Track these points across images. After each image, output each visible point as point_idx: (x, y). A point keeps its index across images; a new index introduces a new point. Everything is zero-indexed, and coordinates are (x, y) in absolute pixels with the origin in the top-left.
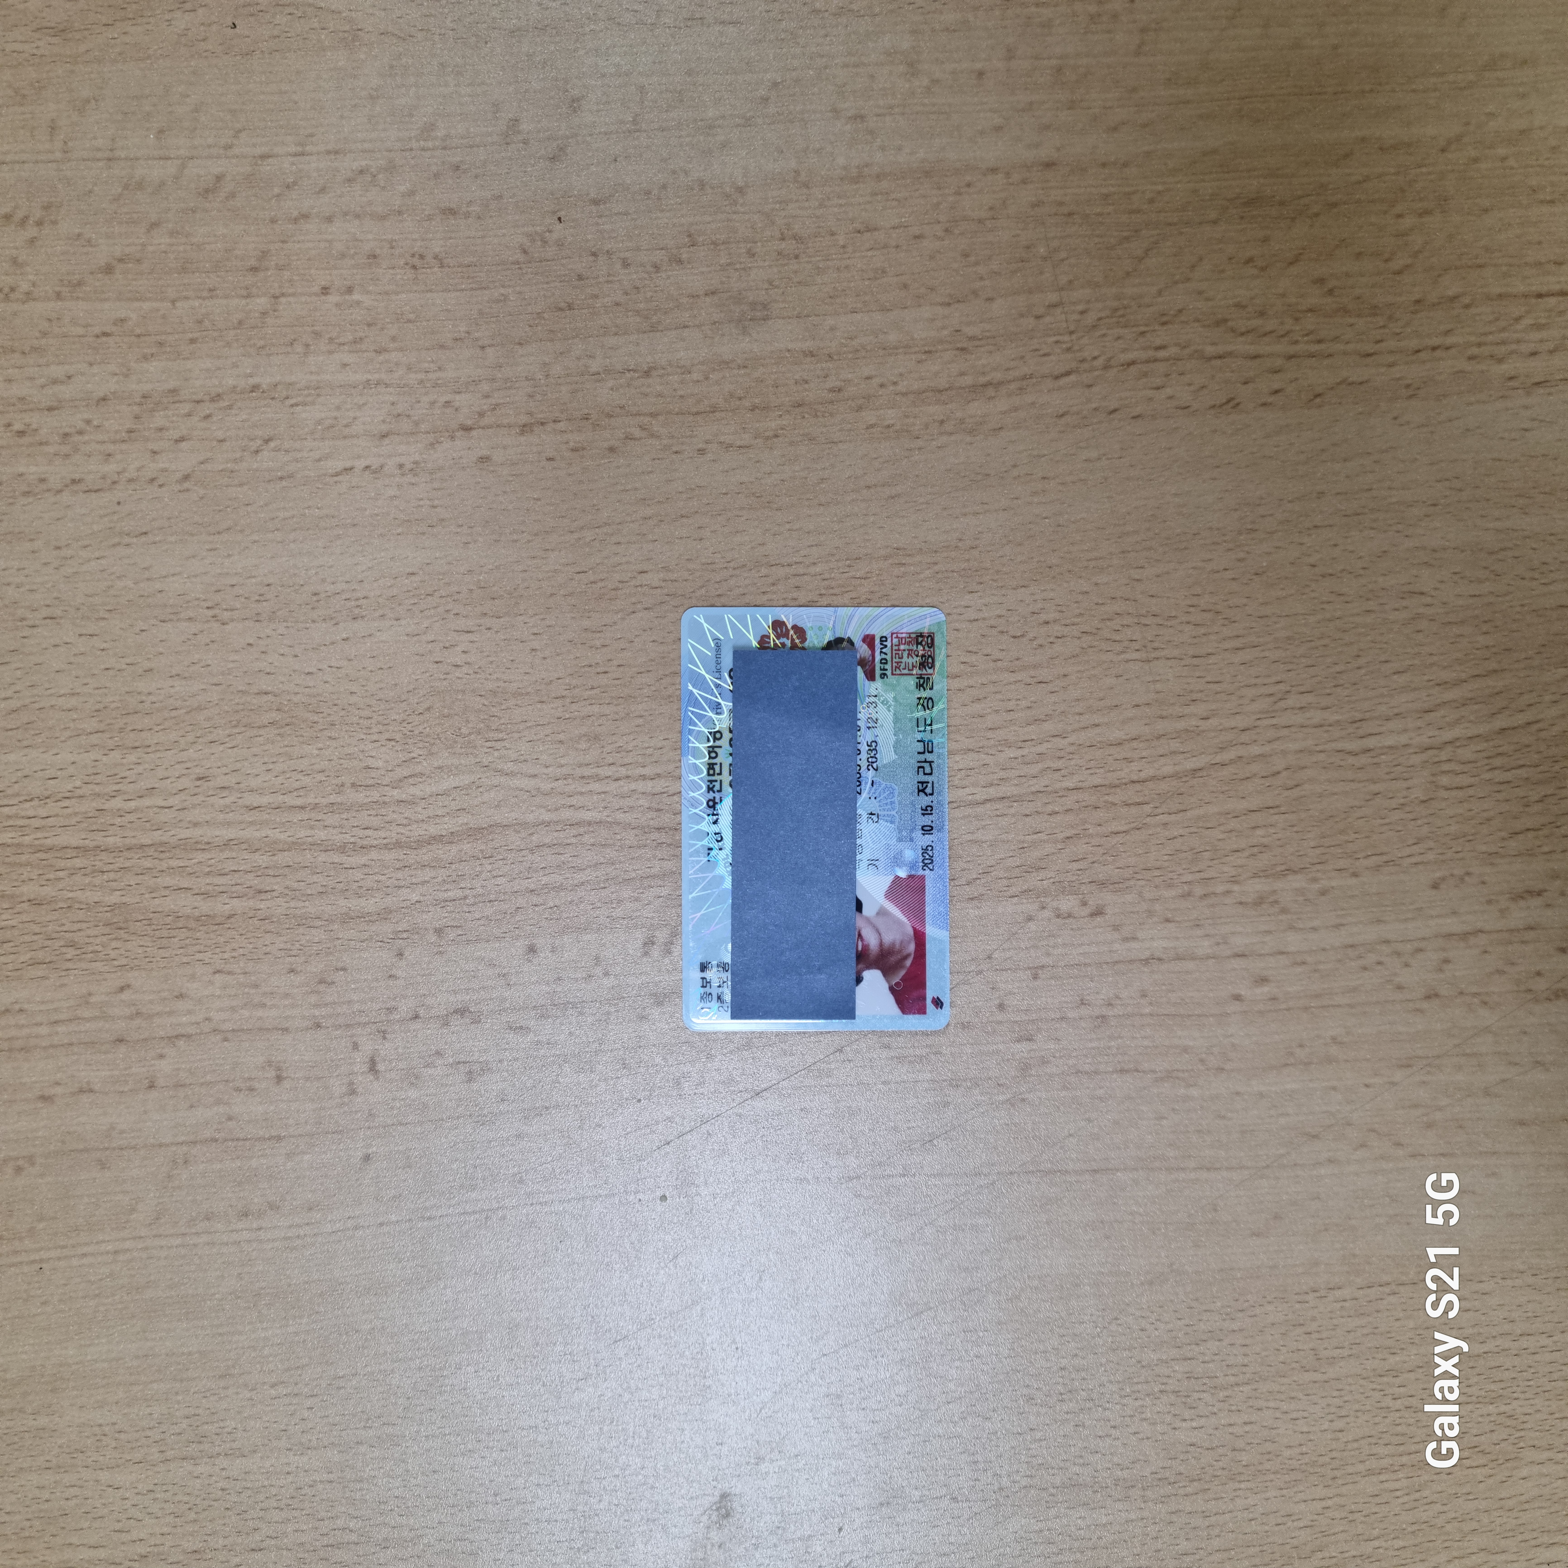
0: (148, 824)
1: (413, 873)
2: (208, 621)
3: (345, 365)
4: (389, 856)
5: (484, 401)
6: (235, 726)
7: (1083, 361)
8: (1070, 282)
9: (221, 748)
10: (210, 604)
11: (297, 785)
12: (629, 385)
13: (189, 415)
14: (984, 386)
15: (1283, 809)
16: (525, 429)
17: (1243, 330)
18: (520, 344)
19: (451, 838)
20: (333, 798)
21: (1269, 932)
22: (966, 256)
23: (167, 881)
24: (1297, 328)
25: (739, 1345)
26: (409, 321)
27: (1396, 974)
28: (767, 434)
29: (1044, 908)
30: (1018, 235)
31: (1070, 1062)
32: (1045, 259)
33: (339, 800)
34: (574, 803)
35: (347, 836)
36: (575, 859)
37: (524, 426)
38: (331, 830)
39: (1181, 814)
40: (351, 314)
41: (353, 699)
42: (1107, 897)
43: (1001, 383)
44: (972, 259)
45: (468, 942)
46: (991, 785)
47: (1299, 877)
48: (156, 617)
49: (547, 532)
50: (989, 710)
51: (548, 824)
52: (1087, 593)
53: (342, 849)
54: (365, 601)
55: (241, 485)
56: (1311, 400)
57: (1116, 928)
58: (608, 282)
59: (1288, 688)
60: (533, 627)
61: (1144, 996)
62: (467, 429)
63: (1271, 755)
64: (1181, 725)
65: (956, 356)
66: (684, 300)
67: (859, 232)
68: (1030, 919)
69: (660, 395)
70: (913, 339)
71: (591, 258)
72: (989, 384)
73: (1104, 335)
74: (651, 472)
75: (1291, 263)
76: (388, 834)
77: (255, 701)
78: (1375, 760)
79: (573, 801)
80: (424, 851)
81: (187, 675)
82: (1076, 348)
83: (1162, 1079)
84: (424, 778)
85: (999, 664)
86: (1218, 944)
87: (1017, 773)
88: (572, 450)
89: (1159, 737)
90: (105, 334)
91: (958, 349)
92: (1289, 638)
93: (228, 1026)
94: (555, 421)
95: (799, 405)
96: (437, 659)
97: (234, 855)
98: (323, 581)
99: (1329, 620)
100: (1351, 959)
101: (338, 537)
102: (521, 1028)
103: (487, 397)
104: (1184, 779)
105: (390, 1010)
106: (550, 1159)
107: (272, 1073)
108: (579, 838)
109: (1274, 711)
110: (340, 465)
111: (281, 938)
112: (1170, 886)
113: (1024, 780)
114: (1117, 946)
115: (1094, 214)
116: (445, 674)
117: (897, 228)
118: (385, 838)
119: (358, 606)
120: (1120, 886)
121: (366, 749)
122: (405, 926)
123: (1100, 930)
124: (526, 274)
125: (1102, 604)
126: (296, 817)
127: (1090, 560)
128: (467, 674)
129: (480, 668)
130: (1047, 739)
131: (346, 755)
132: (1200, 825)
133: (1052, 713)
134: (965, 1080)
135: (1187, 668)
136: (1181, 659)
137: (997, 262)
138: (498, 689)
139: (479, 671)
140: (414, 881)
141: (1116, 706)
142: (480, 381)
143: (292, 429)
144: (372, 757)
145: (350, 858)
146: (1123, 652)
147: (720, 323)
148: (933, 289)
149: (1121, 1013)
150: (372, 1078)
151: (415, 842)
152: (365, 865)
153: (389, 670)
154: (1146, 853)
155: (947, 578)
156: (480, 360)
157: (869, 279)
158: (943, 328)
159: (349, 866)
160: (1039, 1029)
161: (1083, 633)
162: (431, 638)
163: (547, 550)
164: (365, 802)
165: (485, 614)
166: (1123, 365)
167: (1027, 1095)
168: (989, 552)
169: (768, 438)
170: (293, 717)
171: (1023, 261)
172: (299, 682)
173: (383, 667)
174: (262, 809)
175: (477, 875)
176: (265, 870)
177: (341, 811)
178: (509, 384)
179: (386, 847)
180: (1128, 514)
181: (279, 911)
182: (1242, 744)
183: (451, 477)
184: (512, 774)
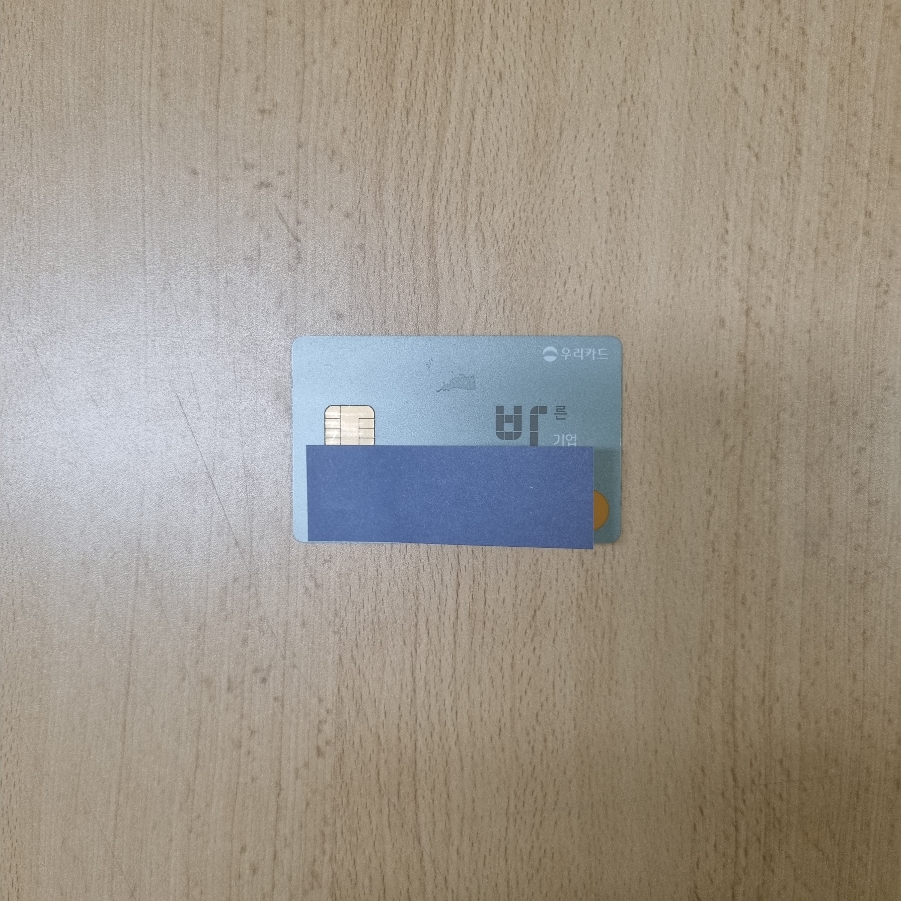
0: (470, 31)
1: (409, 233)
2: (622, 94)
3: (809, 223)
4: (424, 215)
5: (768, 328)
6: (538, 107)
7: (743, 792)
8: (806, 790)
9: (522, 94)
10: (635, 98)
11: (487, 150)
12: (766, 441)
13: (784, 98)
14: (733, 714)
16: (742, 358)
18: (809, 361)
19: (432, 265)
20: (473, 176)
21: (290, 880)
22: (836, 712)
23: (425, 41)
25: (22, 441)
26: (837, 277)
28: (716, 543)
29: (328, 712)
30: (846, 754)
31: (209, 719)
32: (826, 772)
33: (472, 181)
35: (444, 184)
38: (450, 172)
39: (387, 824)
40: (848, 233)
41: (548, 201)
42: (330, 760)
43: (733, 727)
44: (832, 717)
45: (351, 269)
46: (426, 684)
48: (630, 55)
49: (660, 364)
50: (483, 689)
52: (565, 773)
53: (434, 180)
54: (624, 218)
55: (725, 132)
57: (306, 765)
58: (849, 434)
61: (253, 780)
62: (747, 313)
63: (424, 898)
64: (455, 832)
65: (759, 695)
66: (828, 492)
67: (864, 632)
68: (320, 701)
69: (756, 465)
70: (776, 664)
71: (869, 424)
72: (734, 718)
73: (761, 811)
74: (697, 451)
76: (442, 216)
77: (555, 125)
80: (426, 243)
81: (582, 73)
82: (754, 788)
83: (188, 785)
84: (481, 249)
85: (518, 701)
86: (286, 840)
87: (433, 704)
88: (722, 393)
89: (448, 815)
90: (854, 40)
91: (764, 698)
93: (307, 77)
94: (745, 381)
95: (735, 571)
96: (572, 268)
97: (439, 95)
98: (643, 188)
101: (675, 203)
102: (281, 302)
103: (771, 331)
104: (414, 830)
105: (306, 202)
106: (179, 313)
107: (267, 108)
110: (731, 210)
111: (370, 125)
112: (334, 809)
113: (427, 708)
114: (292, 763)
115: (856, 814)
116: (560, 274)
117: (864, 662)
118: (438, 213)
119: (620, 212)
120: (338, 771)
121: (509, 206)
122: (370, 220)
123: (306, 752)
124: (863, 372)
125: (554, 784)
126: (463, 147)
127: (589, 779)
128: (558, 291)
129: (561, 301)
130: (456, 730)
131: (506, 191)
132: (378, 838)
133: (476, 736)
134: (204, 636)
135: (498, 842)
136: (505, 838)
137: (827, 736)
138: (543, 313)
139: (559, 300)
140: (403, 232)
141: (475, 785)
142: (784, 327)
143: (764, 177)
144: (502, 210)
145: (426, 185)
146: (516, 795)
147: (806, 517)
148: (813, 684)
149: (241, 760)
150: (256, 183)
151: (433, 236)
152: (419, 196)
153: (568, 231)
154: (361, 794)
155: (589, 669)
156: (800, 328)
157: (826, 636)
158: (782, 688)
159: (420, 183)
160: (236, 697)
161: (534, 767)
162: (588, 266)
163: (647, 363)
164: (468, 201)
165: (603, 310)
166: (736, 822)
167: (187, 682)
168: (605, 703)
169: (713, 544)
170: (540, 153)
171: (826, 755)
172: (566, 160)
173: (571, 226)
174: (472, 121)
175: (401, 281)
176: (424, 118)
177: (463, 181)
178: (778, 348)
179: (431, 214)
180: (621, 812)
181: (391, 126)
182: (435, 876)
183: (712, 296)
184: (476, 316)
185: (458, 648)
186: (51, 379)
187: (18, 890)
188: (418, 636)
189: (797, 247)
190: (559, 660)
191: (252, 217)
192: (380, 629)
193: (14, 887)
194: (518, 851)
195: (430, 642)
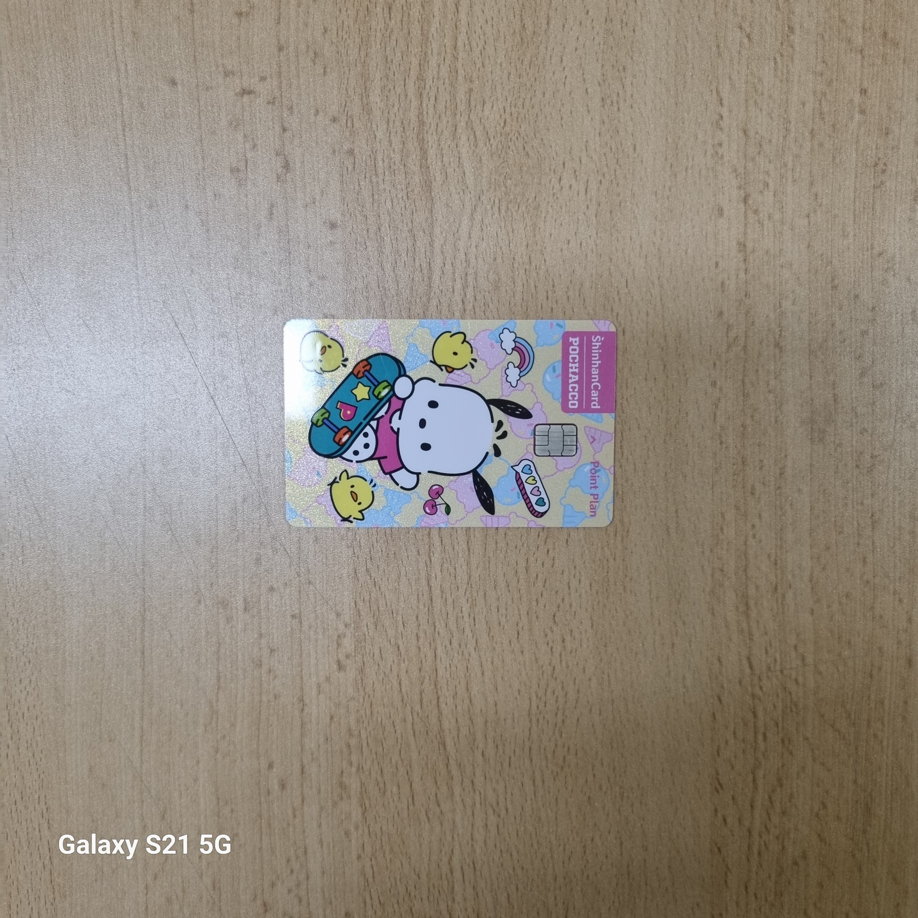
1: (399, 135)
3: (804, 104)
4: (413, 115)
5: (766, 215)
7: (760, 679)
8: (821, 673)
11: (474, 44)
12: (769, 330)
14: (747, 604)
15: (411, 807)
16: (742, 246)
17: (773, 799)
18: (809, 246)
19: (425, 167)
20: (461, 72)
21: (319, 792)
22: (847, 596)
24: (771, 838)
25: (16, 372)
26: (834, 158)
27: (283, 882)
28: (723, 436)
29: (346, 626)
30: (859, 636)
31: (228, 640)
32: (840, 655)
33: (460, 78)
34: (447, 267)
35: (431, 82)
36: (403, 264)
37: (744, 245)
38: (437, 70)
39: (412, 732)
40: (843, 112)
41: (539, 95)
42: (351, 673)
43: (748, 616)
44: (844, 600)
45: (342, 175)
46: (442, 592)
47: (360, 816)
49: (660, 258)
50: (499, 594)
51: (431, 245)
52: (584, 672)
53: (421, 78)
54: (616, 109)
55: (715, 14)
56: (716, 845)
57: (328, 679)
58: (851, 318)
59: (502, 816)
60: (587, 243)
61: (275, 697)
63: (452, 801)
64: (479, 736)
65: (771, 583)
66: (832, 378)
67: (872, 515)
68: (338, 615)
69: (760, 354)
70: (787, 551)
71: (870, 306)
72: (748, 607)
73: (778, 696)
74: (701, 344)
75: (819, 835)
76: (431, 115)
77: (542, 13)
78: (444, 877)
79: (448, 267)
80: (416, 144)
82: (770, 674)
83: (211, 706)
84: (473, 148)
85: (534, 603)
86: (312, 754)
87: (450, 612)
88: (723, 283)
89: (471, 719)
91: (776, 585)
92: (540, 819)
94: (746, 270)
95: (743, 462)
96: (566, 165)
98: (634, 76)
99: (551, 849)
100: (296, 851)
101: (668, 90)
102: (271, 214)
103: (769, 217)
104: (438, 737)
105: (291, 109)
106: (168, 231)
108: (419, 269)
109: (485, 804)
110: (725, 95)
111: (352, 24)
112: (358, 721)
113: (445, 616)
114: (314, 679)
115: (870, 693)
116: (554, 170)
117: (873, 545)
118: (427, 113)
119: (612, 103)
120: (360, 685)
121: (499, 102)
122: (357, 125)
123: (327, 667)
124: (863, 254)
125: (575, 683)
126: (448, 42)
127: (609, 676)
128: (553, 188)
129: (557, 198)
130: (475, 636)
131: (495, 86)
132: (403, 746)
133: (494, 641)
134: (216, 558)
135: (522, 742)
136: (529, 739)
137: (840, 620)
138: (540, 211)
139: (555, 197)
140: (392, 134)
141: (497, 689)
142: (782, 212)
143: (757, 58)
144: (492, 107)
145: (412, 84)
146: (537, 696)
147: (811, 404)
148: (824, 569)
149: (263, 679)
150: (237, 91)
151: (423, 137)
152: (406, 95)
153: (560, 125)
154: (384, 705)
155: (603, 568)
156: (799, 213)
157: (835, 521)
158: (793, 576)
159: (406, 83)
160: (253, 616)
161: (554, 667)
162: (583, 161)
163: (646, 258)
164: (457, 98)
165: (599, 205)
166: (754, 708)
167: (203, 605)
168: (621, 600)
169: (720, 436)
170: (528, 44)
171: (839, 638)
172: (555, 51)
173: (564, 120)
174: (456, 13)
175: (394, 186)
176: (407, 14)
177: (451, 78)
178: (778, 235)
179: (420, 114)
180: (642, 706)
181: (374, 23)
182: (462, 780)
183: (709, 184)
184: (472, 219)
185: (472, 555)
186: (41, 306)
187: (49, 820)
188: (432, 545)
189: (793, 129)
190: (573, 560)
191: (236, 127)
192: (393, 541)
193: (44, 818)
194: (542, 750)
195: (444, 550)
